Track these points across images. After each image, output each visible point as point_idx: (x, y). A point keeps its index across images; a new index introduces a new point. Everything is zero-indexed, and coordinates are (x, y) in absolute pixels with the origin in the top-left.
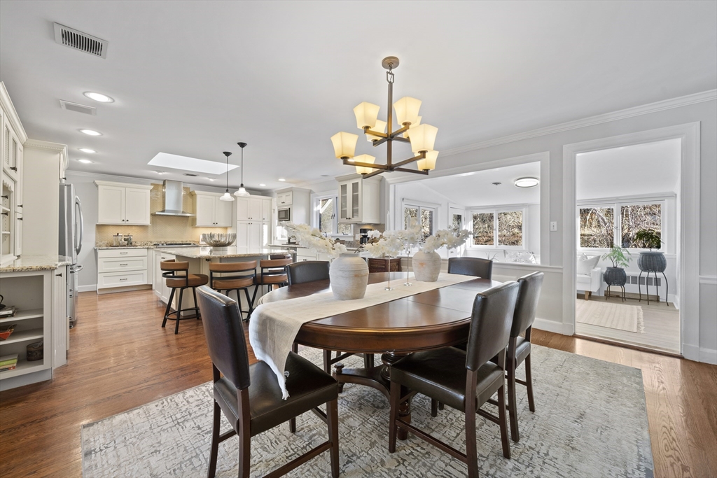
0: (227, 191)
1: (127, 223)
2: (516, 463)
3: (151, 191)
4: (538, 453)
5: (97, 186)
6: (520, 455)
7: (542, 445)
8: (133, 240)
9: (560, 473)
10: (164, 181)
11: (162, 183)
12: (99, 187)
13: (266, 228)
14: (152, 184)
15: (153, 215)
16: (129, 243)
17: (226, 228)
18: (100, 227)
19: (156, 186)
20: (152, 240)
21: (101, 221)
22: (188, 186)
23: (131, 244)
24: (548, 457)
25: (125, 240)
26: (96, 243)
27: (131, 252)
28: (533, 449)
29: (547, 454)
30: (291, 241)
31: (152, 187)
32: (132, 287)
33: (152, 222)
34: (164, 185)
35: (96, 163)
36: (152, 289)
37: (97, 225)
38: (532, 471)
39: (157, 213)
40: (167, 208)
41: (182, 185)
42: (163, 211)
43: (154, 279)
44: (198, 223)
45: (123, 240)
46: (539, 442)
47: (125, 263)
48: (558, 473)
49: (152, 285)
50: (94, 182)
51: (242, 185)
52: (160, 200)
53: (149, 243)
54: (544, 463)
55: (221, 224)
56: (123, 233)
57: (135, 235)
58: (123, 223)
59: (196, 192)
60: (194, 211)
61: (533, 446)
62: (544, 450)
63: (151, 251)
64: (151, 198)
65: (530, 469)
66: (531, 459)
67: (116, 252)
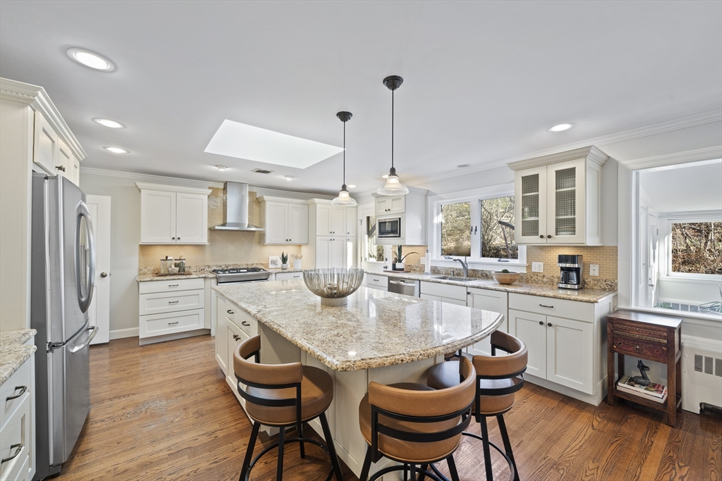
1: (179, 242)
3: (209, 196)
5: (140, 191)
8: (186, 265)
10: (226, 184)
11: (222, 186)
12: (142, 191)
13: (350, 246)
14: (210, 188)
15: (212, 230)
16: (182, 270)
17: (300, 246)
18: (144, 247)
19: (215, 190)
20: (211, 264)
21: (145, 240)
22: (255, 189)
23: (184, 270)
25: (176, 266)
26: (140, 270)
27: (183, 283)
30: (397, 267)
31: (210, 191)
32: (185, 332)
33: (211, 239)
34: (225, 189)
35: (133, 153)
36: (210, 335)
37: (140, 245)
39: (217, 228)
40: (229, 220)
41: (247, 189)
42: (224, 224)
43: (213, 321)
44: (268, 240)
45: (173, 266)
47: (175, 300)
49: (210, 330)
50: (136, 186)
52: (220, 210)
53: (207, 269)
55: (296, 240)
56: (173, 255)
57: (189, 258)
58: (173, 242)
59: (266, 198)
60: (262, 224)
63: (208, 282)
64: (209, 207)
67: (163, 285)
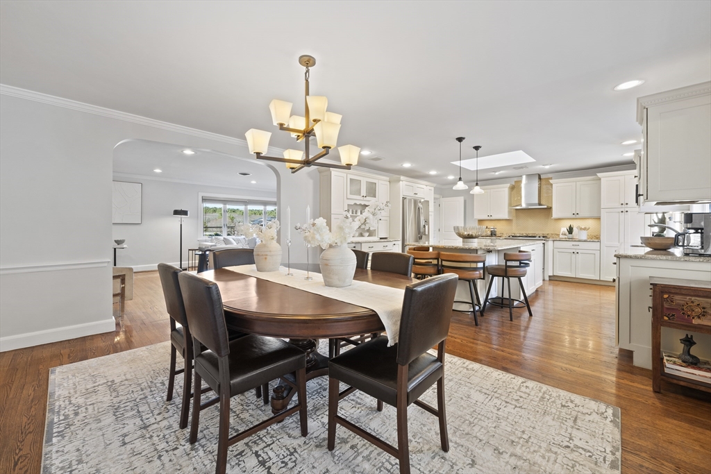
0: (477, 184)
2: (173, 430)
3: (509, 188)
4: (167, 451)
6: (177, 437)
7: (170, 460)
9: (139, 456)
24: (157, 456)
28: (174, 450)
29: (160, 457)
37: (478, 220)
38: (158, 436)
41: (537, 178)
44: (554, 215)
46: (175, 460)
48: (140, 454)
51: (460, 179)
54: (156, 450)
55: (584, 214)
56: (490, 226)
57: (499, 228)
58: (489, 218)
61: (176, 452)
62: (165, 458)
65: (161, 436)
66: (167, 442)
